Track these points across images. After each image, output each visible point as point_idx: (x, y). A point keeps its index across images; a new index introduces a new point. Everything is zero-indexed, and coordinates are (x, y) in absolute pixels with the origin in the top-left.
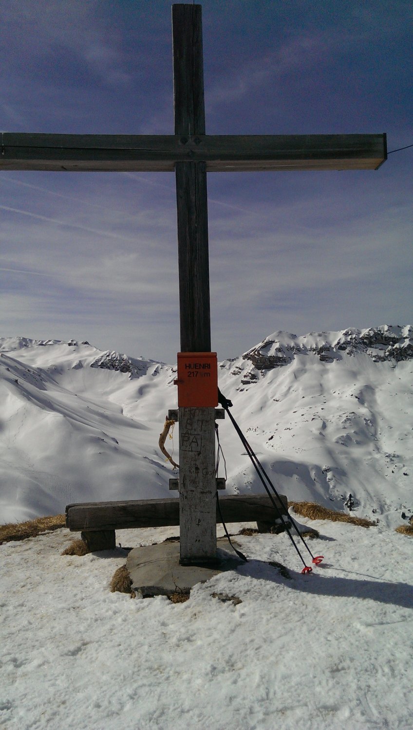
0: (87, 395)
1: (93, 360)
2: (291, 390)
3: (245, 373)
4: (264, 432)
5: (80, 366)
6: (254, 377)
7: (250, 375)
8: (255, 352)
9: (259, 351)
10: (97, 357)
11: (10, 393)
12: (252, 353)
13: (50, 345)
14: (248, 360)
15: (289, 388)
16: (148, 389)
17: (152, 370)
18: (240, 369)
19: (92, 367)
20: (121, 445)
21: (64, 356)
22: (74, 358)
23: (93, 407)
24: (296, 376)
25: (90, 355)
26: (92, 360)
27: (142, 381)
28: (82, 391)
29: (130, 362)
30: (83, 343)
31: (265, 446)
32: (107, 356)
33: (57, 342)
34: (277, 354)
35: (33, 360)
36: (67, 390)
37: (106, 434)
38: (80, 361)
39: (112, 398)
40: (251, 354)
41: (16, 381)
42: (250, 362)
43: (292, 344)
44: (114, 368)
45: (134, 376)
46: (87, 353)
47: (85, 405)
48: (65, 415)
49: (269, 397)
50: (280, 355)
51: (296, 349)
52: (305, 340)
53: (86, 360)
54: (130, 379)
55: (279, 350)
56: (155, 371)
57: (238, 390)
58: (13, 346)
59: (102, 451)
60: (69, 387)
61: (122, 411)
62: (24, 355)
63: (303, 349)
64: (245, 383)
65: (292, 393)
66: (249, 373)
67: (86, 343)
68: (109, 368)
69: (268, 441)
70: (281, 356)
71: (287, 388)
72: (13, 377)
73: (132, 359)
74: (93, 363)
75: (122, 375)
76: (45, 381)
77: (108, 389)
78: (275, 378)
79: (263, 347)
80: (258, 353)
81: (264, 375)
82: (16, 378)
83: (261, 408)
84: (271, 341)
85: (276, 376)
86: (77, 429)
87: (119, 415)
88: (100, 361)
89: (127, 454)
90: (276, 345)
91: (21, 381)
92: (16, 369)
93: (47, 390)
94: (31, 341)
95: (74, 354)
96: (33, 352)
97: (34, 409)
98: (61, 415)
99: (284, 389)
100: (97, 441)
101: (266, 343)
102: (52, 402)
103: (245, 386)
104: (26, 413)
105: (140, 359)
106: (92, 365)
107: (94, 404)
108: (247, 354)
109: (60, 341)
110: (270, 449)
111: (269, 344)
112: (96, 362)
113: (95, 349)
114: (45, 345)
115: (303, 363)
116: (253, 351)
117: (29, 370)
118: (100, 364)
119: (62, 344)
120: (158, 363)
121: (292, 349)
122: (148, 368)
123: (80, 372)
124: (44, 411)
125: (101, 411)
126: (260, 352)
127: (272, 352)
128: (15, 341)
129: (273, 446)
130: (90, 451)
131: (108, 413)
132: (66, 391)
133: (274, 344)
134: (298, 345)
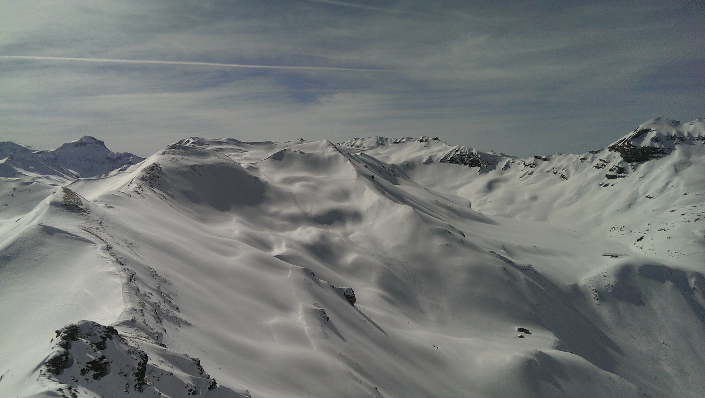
0: (437, 189)
1: (443, 155)
2: (669, 186)
3: (610, 166)
4: (631, 232)
5: (430, 161)
6: (621, 171)
7: (617, 169)
8: (625, 142)
9: (630, 141)
10: (447, 152)
11: (367, 188)
12: (621, 143)
13: (403, 142)
14: (615, 151)
15: (667, 184)
16: (497, 184)
17: (502, 165)
18: (605, 162)
19: (442, 162)
20: (468, 238)
21: (415, 152)
22: (425, 154)
23: (441, 200)
24: (677, 169)
25: (440, 151)
26: (441, 155)
27: (491, 175)
28: (432, 185)
29: (480, 156)
30: (433, 139)
31: (633, 248)
32: (456, 151)
33: (409, 139)
34: (652, 144)
35: (387, 158)
36: (418, 184)
37: (453, 227)
38: (430, 157)
39: (461, 193)
40: (619, 145)
41: (373, 177)
42: (618, 154)
43: (674, 133)
44: (463, 162)
45: (483, 171)
46: (437, 148)
47: (434, 198)
48: (414, 207)
49: (641, 193)
50: (657, 145)
51: (678, 138)
52: (691, 128)
53: (435, 155)
54: (479, 173)
55: (655, 140)
56: (505, 165)
57: (601, 185)
58: (372, 145)
59: (448, 243)
60: (419, 181)
61: (470, 205)
62: (380, 153)
63: (688, 138)
64: (610, 177)
65: (670, 189)
66: (616, 166)
67: (436, 139)
68: (458, 163)
69: (636, 242)
70: (658, 147)
71: (664, 184)
72: (370, 173)
73: (481, 153)
74: (442, 158)
75: (471, 169)
76: (399, 177)
77: (457, 183)
78: (648, 172)
79: (635, 137)
80: (629, 143)
81: (634, 169)
82: (373, 174)
83: (630, 205)
84: (646, 130)
85: (650, 170)
86: (426, 221)
87: (467, 209)
88: (449, 156)
89: (473, 247)
90: (653, 134)
91: (376, 176)
92: (373, 166)
93: (399, 185)
94: (387, 139)
95: (425, 150)
96: (388, 150)
97: (388, 202)
98: (411, 208)
99: (660, 184)
100: (445, 233)
101: (640, 131)
102: (404, 196)
103: (610, 181)
104: (380, 206)
105: (490, 153)
106: (441, 160)
107: (443, 198)
108: (615, 146)
109: (413, 138)
110: (638, 251)
111: (642, 134)
112: (445, 157)
113: (444, 145)
114: (400, 142)
115: (687, 154)
116: (621, 141)
117: (384, 167)
118: (449, 159)
119: (414, 141)
120: (510, 157)
121: (673, 138)
122: (498, 162)
123: (430, 168)
124: (396, 204)
125: (449, 204)
126: (631, 143)
127: (646, 142)
128: (372, 141)
129: (641, 248)
130: (438, 242)
131: (455, 206)
132: (418, 186)
133: (649, 133)
134: (680, 134)
